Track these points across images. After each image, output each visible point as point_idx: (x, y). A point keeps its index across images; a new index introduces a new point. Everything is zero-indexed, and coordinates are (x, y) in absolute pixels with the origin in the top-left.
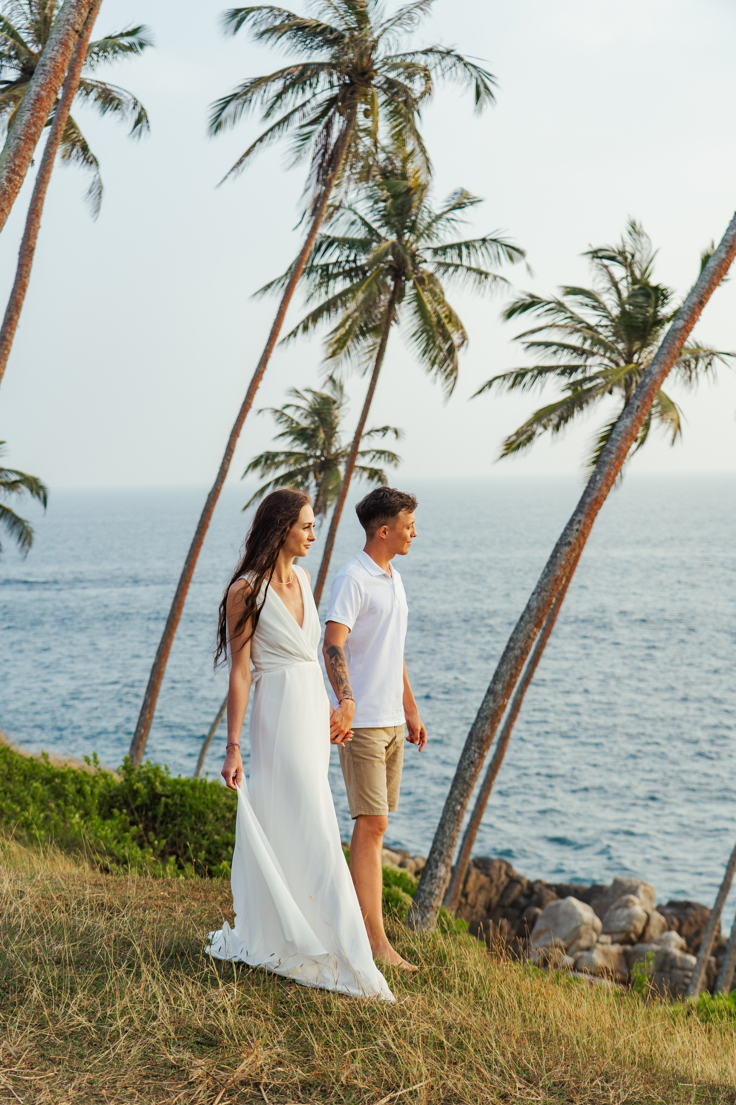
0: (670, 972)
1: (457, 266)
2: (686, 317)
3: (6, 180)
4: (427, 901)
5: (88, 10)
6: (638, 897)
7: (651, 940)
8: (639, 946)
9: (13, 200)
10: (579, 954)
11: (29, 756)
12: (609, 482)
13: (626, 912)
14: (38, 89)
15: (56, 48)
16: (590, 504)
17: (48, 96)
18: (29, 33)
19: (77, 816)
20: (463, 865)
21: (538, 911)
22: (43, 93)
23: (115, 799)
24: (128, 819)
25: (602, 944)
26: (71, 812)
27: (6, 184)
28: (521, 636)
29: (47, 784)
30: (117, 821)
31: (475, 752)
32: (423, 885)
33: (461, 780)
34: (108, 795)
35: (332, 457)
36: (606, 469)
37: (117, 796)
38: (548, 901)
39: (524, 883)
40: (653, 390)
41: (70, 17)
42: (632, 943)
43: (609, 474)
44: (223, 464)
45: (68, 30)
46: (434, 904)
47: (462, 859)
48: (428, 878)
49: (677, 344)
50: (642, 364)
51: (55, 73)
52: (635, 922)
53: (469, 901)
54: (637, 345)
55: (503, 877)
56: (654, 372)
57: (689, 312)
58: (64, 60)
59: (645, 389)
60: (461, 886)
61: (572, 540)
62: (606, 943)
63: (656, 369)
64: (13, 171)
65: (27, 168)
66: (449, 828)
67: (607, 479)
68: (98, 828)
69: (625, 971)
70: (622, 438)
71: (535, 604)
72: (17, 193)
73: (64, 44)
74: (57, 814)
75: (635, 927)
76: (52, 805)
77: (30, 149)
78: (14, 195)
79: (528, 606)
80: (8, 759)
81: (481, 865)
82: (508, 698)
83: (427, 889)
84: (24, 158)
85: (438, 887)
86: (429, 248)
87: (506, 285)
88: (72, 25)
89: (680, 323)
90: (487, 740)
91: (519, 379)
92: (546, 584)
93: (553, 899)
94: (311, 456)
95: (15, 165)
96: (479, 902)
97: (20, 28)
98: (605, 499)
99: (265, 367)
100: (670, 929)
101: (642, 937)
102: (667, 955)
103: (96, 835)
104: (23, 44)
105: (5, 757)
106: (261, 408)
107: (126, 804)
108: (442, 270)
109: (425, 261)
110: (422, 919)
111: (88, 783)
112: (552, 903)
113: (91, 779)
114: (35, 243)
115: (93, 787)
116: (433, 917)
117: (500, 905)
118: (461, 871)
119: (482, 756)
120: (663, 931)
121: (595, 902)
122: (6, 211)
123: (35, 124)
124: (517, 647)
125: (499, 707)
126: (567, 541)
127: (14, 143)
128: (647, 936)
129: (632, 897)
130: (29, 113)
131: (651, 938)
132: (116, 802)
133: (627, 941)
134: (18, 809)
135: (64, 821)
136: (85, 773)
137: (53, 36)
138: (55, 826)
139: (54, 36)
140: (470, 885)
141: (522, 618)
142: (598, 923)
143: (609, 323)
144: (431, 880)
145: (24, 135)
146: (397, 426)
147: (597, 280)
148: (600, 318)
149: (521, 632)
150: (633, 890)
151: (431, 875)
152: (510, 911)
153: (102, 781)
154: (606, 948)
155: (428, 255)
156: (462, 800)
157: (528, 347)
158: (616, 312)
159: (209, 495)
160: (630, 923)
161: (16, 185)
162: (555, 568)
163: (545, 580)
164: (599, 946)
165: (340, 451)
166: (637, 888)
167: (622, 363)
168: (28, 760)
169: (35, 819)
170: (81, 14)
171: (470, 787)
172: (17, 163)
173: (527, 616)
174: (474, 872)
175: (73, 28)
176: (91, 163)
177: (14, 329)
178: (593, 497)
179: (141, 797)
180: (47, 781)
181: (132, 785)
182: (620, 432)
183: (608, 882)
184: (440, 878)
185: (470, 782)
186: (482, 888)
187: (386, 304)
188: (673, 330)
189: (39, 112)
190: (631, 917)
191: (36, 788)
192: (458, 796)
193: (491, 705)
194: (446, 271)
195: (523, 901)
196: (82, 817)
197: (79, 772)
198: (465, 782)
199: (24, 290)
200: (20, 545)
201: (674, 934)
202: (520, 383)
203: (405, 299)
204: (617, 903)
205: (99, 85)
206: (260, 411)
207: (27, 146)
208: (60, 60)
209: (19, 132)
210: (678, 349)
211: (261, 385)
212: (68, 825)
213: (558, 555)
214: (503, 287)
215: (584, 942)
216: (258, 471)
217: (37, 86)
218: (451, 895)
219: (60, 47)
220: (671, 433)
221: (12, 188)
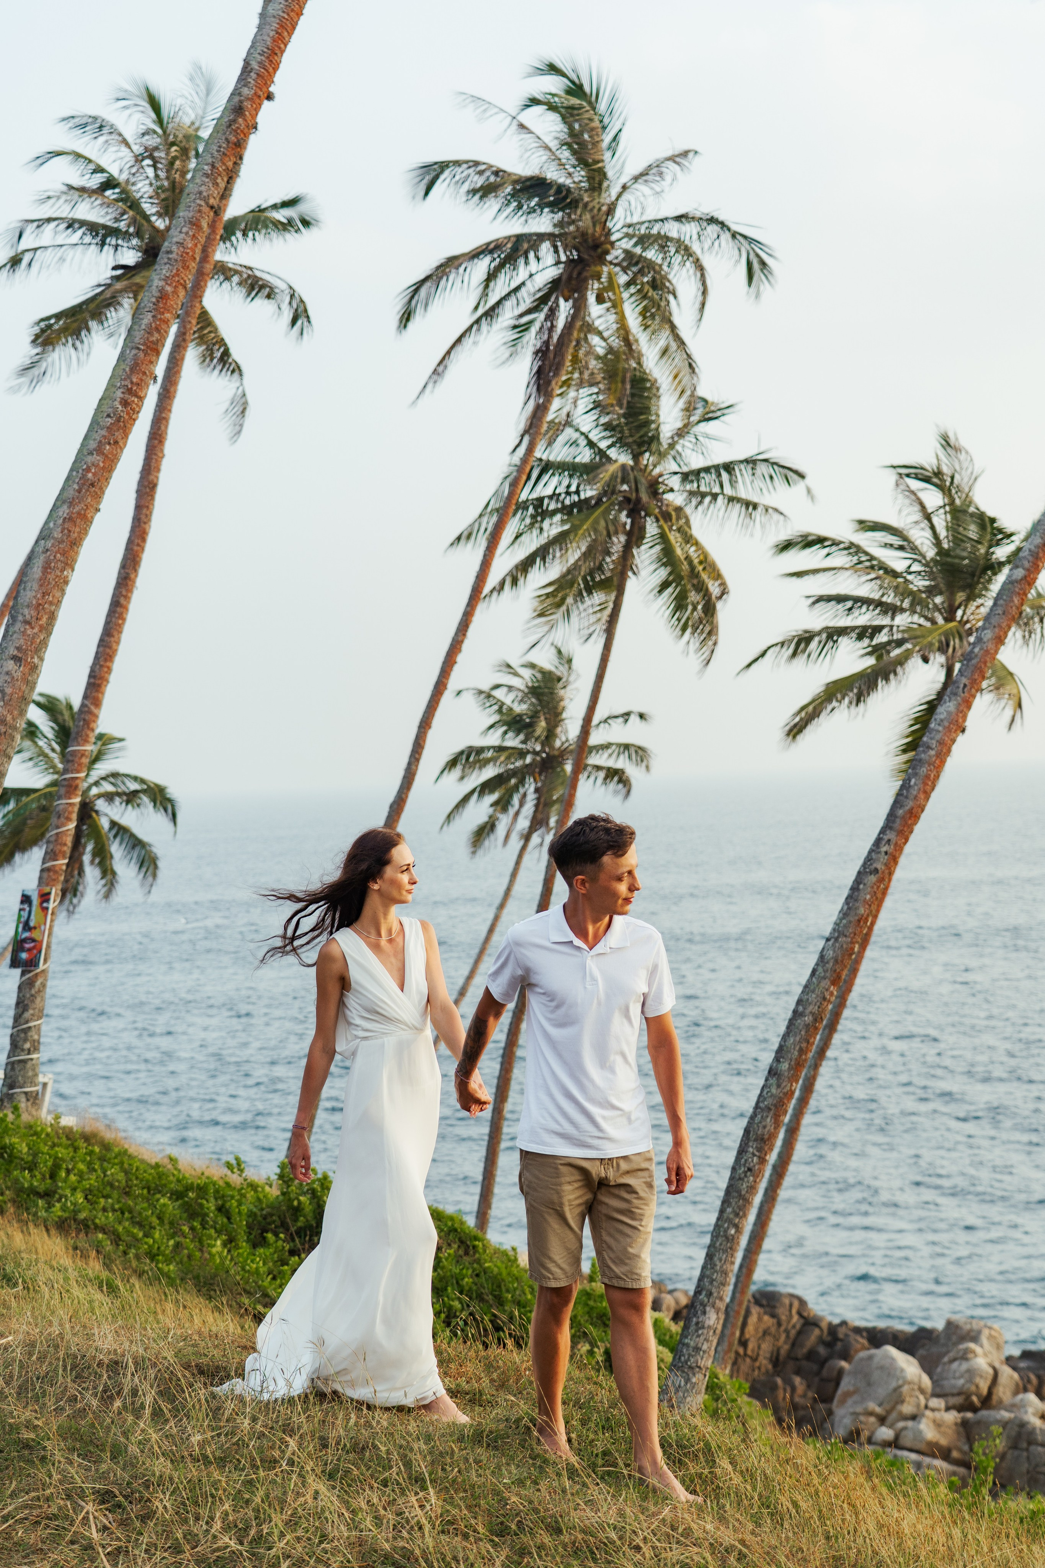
0: (1027, 1450)
1: (715, 496)
2: (1026, 564)
3: (121, 403)
4: (692, 1360)
5: (226, 179)
6: (982, 1346)
7: (1000, 1405)
8: (984, 1413)
9: (130, 430)
10: (901, 1424)
11: (153, 1161)
12: (928, 788)
13: (965, 1366)
14: (161, 283)
15: (184, 230)
16: (903, 818)
17: (175, 292)
18: (152, 203)
19: (219, 1243)
20: (740, 1304)
21: (843, 1364)
22: (169, 289)
23: (269, 1220)
24: (287, 1247)
25: (933, 1410)
26: (210, 1237)
27: (120, 408)
28: (813, 997)
29: (177, 1200)
30: (271, 1250)
31: (754, 1155)
32: (686, 1337)
33: (735, 1194)
34: (259, 1213)
35: (556, 753)
36: (923, 770)
37: (271, 1215)
38: (857, 1351)
39: (824, 1325)
40: (985, 663)
41: (203, 188)
42: (975, 1410)
43: (927, 777)
44: (409, 764)
45: (200, 206)
46: (702, 1363)
47: (738, 1295)
48: (692, 1328)
49: (1016, 600)
50: (967, 622)
51: (184, 261)
52: (978, 1380)
53: (749, 1352)
54: (960, 596)
55: (796, 1318)
56: (985, 640)
57: (1030, 558)
58: (196, 245)
59: (974, 662)
60: (738, 1334)
61: (879, 866)
62: (939, 1410)
63: (988, 635)
64: (130, 391)
65: (148, 387)
66: (720, 1260)
67: (925, 784)
68: (246, 1261)
69: (966, 1448)
70: (945, 728)
71: (830, 954)
72: (134, 420)
73: (195, 224)
74: (192, 1241)
75: (977, 1386)
76: (186, 1229)
77: (152, 362)
78: (131, 422)
79: (822, 957)
80: (126, 1166)
81: (764, 1302)
82: (797, 1082)
83: (692, 1344)
84: (144, 373)
85: (706, 1340)
86: (676, 473)
87: (782, 517)
88: (206, 200)
89: (1020, 573)
90: (769, 1139)
91: (802, 646)
92: (845, 926)
93: (864, 1348)
94: (528, 752)
95: (132, 383)
96: (761, 1353)
97: (142, 197)
98: (923, 811)
99: (464, 635)
100: (1025, 1390)
101: (987, 1401)
102: (1022, 1425)
103: (243, 1269)
104: (146, 217)
105: (122, 1163)
106: (460, 688)
107: (284, 1225)
108: (694, 502)
109: (672, 490)
110: (686, 1383)
111: (232, 1197)
112: (863, 1354)
113: (236, 1193)
114: (157, 478)
115: (240, 1204)
116: (700, 1380)
117: (790, 1356)
118: (738, 1313)
119: (763, 1161)
120: (1016, 1393)
121: (922, 1352)
122: (121, 444)
123: (157, 330)
124: (807, 1011)
125: (786, 1094)
126: (872, 867)
127: (130, 354)
128: (995, 1398)
129: (972, 1345)
130: (150, 315)
131: (1000, 1402)
132: (270, 1224)
133: (966, 1406)
134: (141, 1234)
135: (201, 1250)
136: (228, 1184)
137: (181, 214)
138: (189, 1257)
139: (183, 213)
140: (750, 1329)
141: (814, 972)
142: (926, 1381)
143: (923, 569)
144: (697, 1331)
145: (144, 344)
146: (642, 710)
147: (904, 513)
148: (909, 562)
149: (813, 992)
150: (974, 1337)
151: (697, 1323)
152: (804, 1363)
153: (251, 1195)
154: (937, 1415)
155: (675, 482)
156: (737, 1221)
157: (814, 603)
158: (931, 553)
159: (391, 806)
160: (970, 1381)
161: (133, 410)
162: (857, 905)
163: (844, 921)
164: (928, 1413)
165: (566, 745)
166: (979, 1332)
167: (940, 620)
168: (152, 1167)
169: (162, 1248)
170: (217, 184)
171: (747, 1202)
172: (135, 380)
173: (820, 969)
174: (755, 1310)
175: (207, 204)
176: (233, 371)
177: (130, 591)
178: (907, 808)
179: (305, 1216)
180: (177, 1195)
181: (290, 1200)
182: (942, 720)
183: (939, 1325)
184: (709, 1327)
185: (747, 1195)
186: (766, 1333)
187: (621, 549)
188: (1010, 583)
189: (163, 313)
190: (971, 1373)
191: (164, 1205)
192: (731, 1216)
193: (774, 1091)
194: (700, 503)
195: (822, 1351)
196: (224, 1245)
197: (221, 1183)
198: (740, 1196)
199: (144, 540)
200: (142, 875)
201: (1032, 1397)
202: (804, 651)
203: (645, 541)
204: (952, 1355)
205: (244, 270)
206: (459, 693)
207: (148, 358)
208: (190, 245)
209: (137, 340)
210: (1018, 608)
211: (460, 658)
212: (206, 1255)
213: (861, 886)
214: (778, 522)
215: (907, 1409)
216: (457, 772)
217: (160, 279)
218: (725, 1345)
219: (191, 229)
220: (1009, 713)
221: (128, 414)
